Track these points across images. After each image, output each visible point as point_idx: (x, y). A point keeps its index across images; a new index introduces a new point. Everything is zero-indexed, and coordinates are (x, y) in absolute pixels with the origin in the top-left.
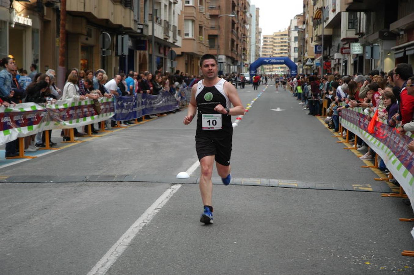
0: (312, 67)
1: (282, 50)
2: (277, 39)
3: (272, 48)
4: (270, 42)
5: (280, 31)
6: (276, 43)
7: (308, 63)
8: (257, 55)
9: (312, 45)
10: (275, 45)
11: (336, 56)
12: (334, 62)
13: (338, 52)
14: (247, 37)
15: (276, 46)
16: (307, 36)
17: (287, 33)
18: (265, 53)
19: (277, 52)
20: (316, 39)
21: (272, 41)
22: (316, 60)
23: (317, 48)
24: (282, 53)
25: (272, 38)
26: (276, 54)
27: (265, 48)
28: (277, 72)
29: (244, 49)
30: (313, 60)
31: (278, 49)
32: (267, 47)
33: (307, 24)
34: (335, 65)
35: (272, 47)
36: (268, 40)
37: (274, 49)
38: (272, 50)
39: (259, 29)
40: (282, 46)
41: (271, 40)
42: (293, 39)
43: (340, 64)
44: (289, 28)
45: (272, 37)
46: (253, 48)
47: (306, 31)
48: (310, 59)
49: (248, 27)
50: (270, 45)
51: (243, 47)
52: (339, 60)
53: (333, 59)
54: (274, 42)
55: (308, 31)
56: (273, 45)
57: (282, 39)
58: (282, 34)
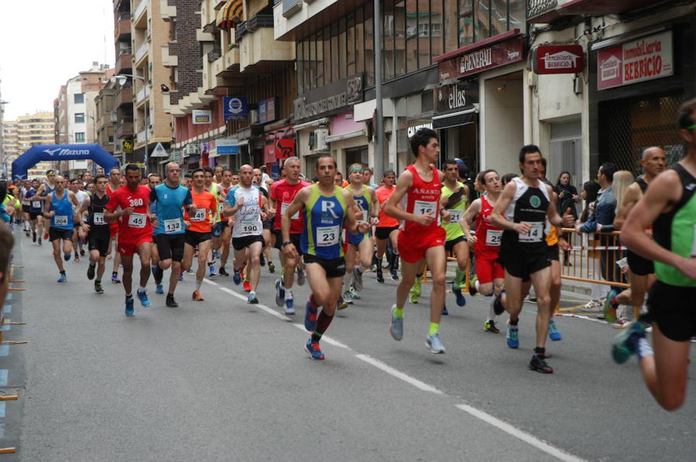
2: (24, 128)
3: (16, 142)
4: (12, 132)
5: (27, 115)
6: (23, 133)
7: (156, 154)
10: (21, 136)
15: (23, 139)
19: (25, 148)
21: (17, 131)
31: (26, 144)
32: (7, 140)
35: (15, 140)
36: (9, 130)
38: (16, 145)
40: (33, 138)
41: (14, 129)
45: (16, 123)
50: (12, 137)
54: (19, 133)
56: (17, 137)
57: (32, 126)
58: (31, 118)
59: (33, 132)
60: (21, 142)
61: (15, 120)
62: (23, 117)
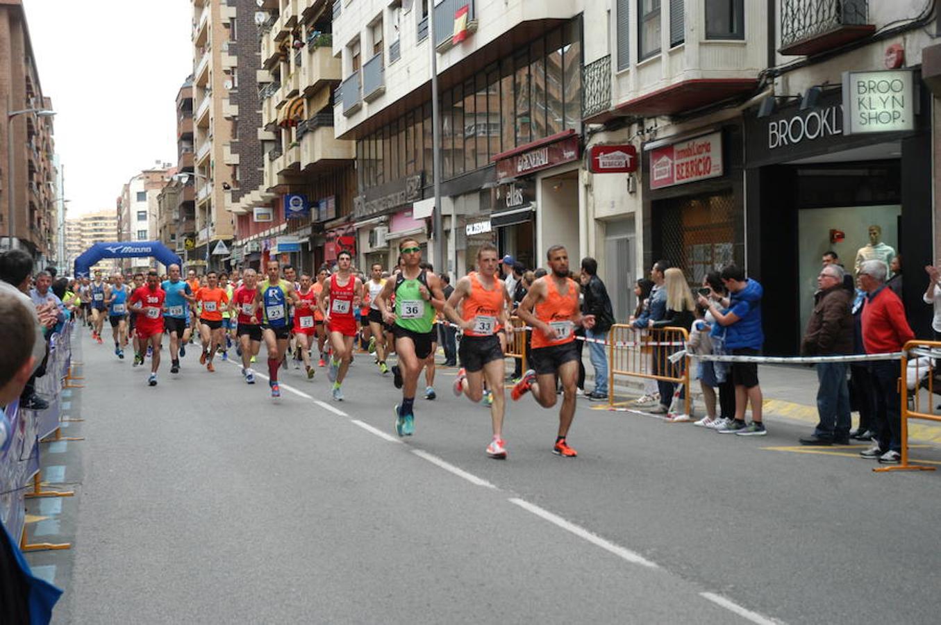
2: (87, 226)
4: (75, 230)
6: (86, 231)
7: (218, 251)
10: (84, 234)
15: (86, 237)
25: (79, 224)
29: (50, 231)
35: (78, 237)
41: (78, 227)
42: (135, 217)
45: (79, 221)
48: (221, 241)
49: (53, 188)
50: (76, 235)
51: (47, 226)
54: (82, 231)
56: (80, 235)
57: (95, 224)
58: (94, 216)
59: (96, 230)
60: (84, 240)
61: (78, 218)
62: (86, 215)
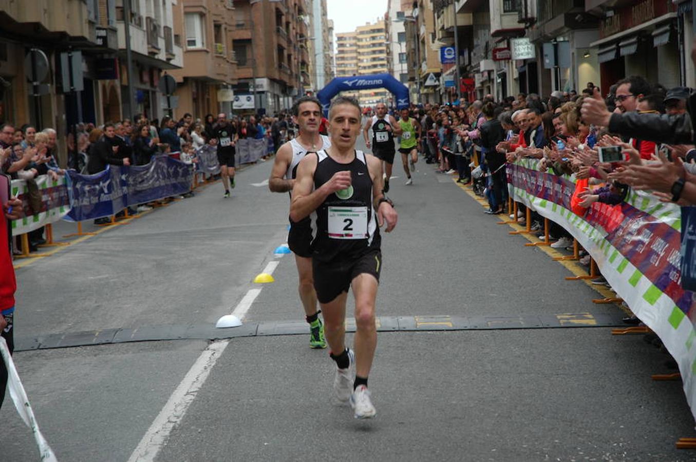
0: (437, 89)
1: (374, 59)
2: (364, 40)
3: (356, 58)
4: (351, 45)
5: (368, 23)
6: (363, 47)
7: (429, 82)
8: (328, 73)
9: (434, 47)
10: (361, 50)
11: (484, 65)
12: (481, 77)
13: (486, 57)
14: (306, 40)
15: (363, 54)
16: (423, 30)
17: (383, 27)
18: (343, 69)
19: (366, 65)
20: (442, 34)
21: (356, 45)
22: (444, 75)
23: (446, 53)
24: (375, 66)
25: (355, 38)
26: (365, 68)
27: (343, 58)
28: (370, 103)
29: (304, 63)
30: (438, 75)
31: (367, 59)
32: (345, 55)
33: (421, 6)
34: (482, 83)
35: (354, 55)
36: (347, 42)
37: (359, 60)
38: (355, 61)
39: (329, 23)
40: (374, 52)
41: (353, 41)
42: (395, 38)
43: (493, 80)
44: (387, 17)
45: (355, 35)
46: (320, 61)
47: (420, 20)
48: (431, 74)
49: (306, 19)
50: (351, 52)
51: (300, 60)
52: (490, 72)
53: (478, 71)
54: (359, 46)
55: (424, 21)
56: (356, 51)
57: (373, 38)
58: (373, 28)
59: (374, 45)
60: (361, 57)
61: (354, 31)
62: (363, 27)
